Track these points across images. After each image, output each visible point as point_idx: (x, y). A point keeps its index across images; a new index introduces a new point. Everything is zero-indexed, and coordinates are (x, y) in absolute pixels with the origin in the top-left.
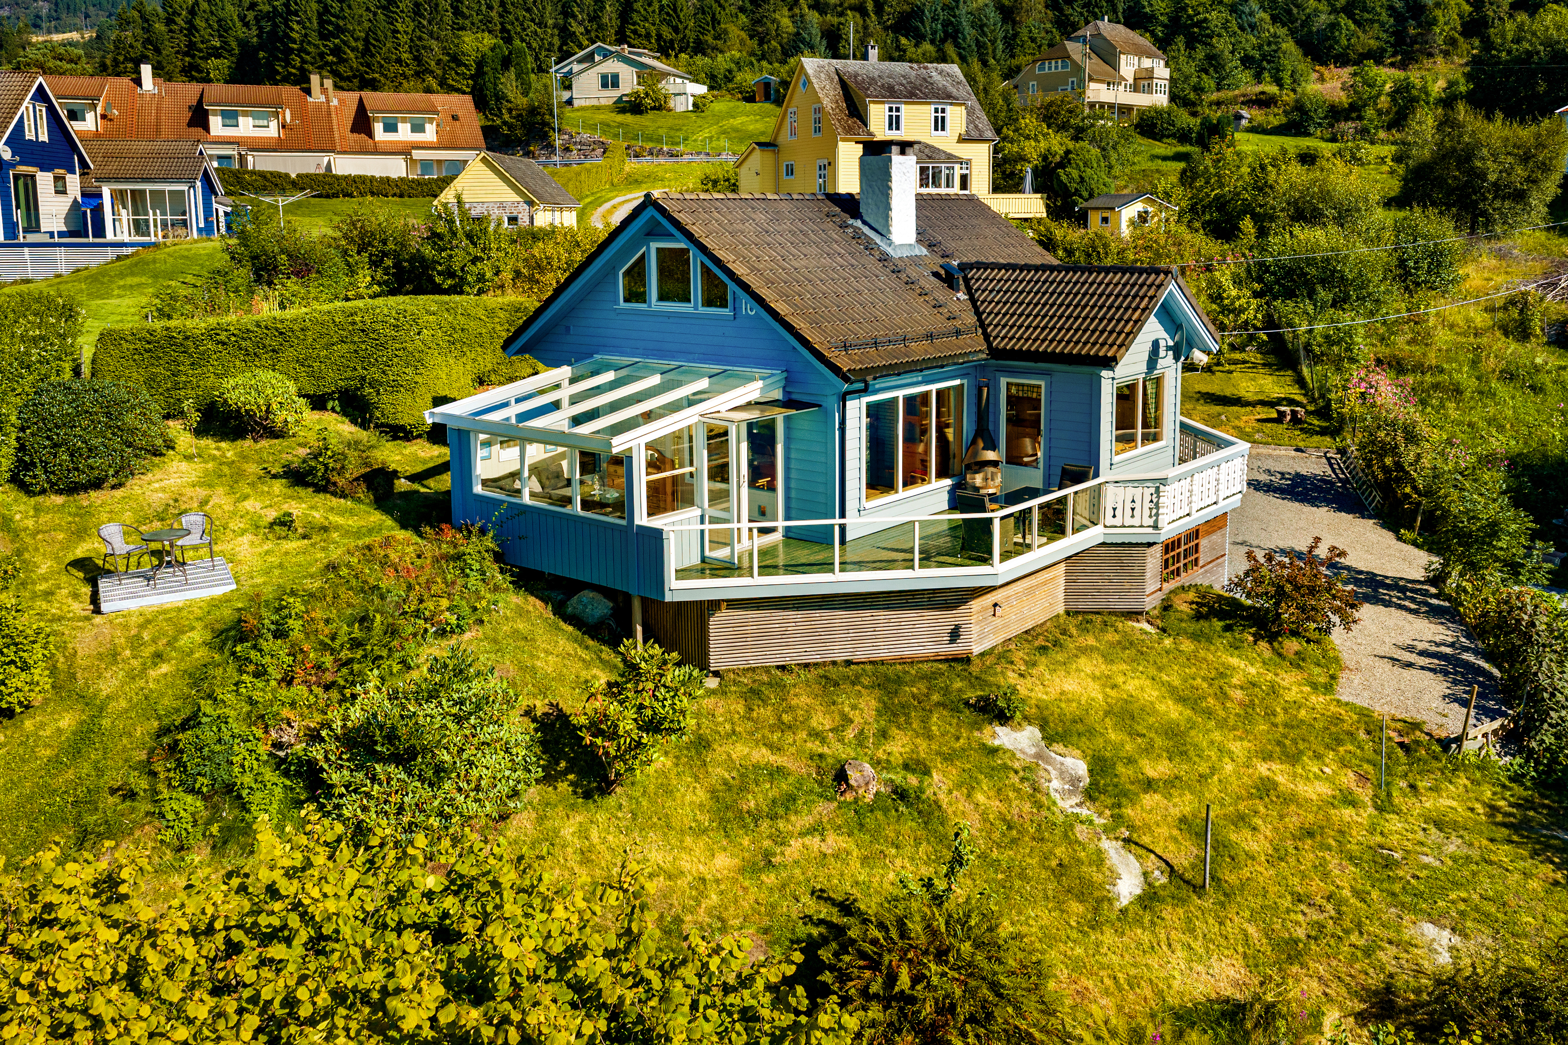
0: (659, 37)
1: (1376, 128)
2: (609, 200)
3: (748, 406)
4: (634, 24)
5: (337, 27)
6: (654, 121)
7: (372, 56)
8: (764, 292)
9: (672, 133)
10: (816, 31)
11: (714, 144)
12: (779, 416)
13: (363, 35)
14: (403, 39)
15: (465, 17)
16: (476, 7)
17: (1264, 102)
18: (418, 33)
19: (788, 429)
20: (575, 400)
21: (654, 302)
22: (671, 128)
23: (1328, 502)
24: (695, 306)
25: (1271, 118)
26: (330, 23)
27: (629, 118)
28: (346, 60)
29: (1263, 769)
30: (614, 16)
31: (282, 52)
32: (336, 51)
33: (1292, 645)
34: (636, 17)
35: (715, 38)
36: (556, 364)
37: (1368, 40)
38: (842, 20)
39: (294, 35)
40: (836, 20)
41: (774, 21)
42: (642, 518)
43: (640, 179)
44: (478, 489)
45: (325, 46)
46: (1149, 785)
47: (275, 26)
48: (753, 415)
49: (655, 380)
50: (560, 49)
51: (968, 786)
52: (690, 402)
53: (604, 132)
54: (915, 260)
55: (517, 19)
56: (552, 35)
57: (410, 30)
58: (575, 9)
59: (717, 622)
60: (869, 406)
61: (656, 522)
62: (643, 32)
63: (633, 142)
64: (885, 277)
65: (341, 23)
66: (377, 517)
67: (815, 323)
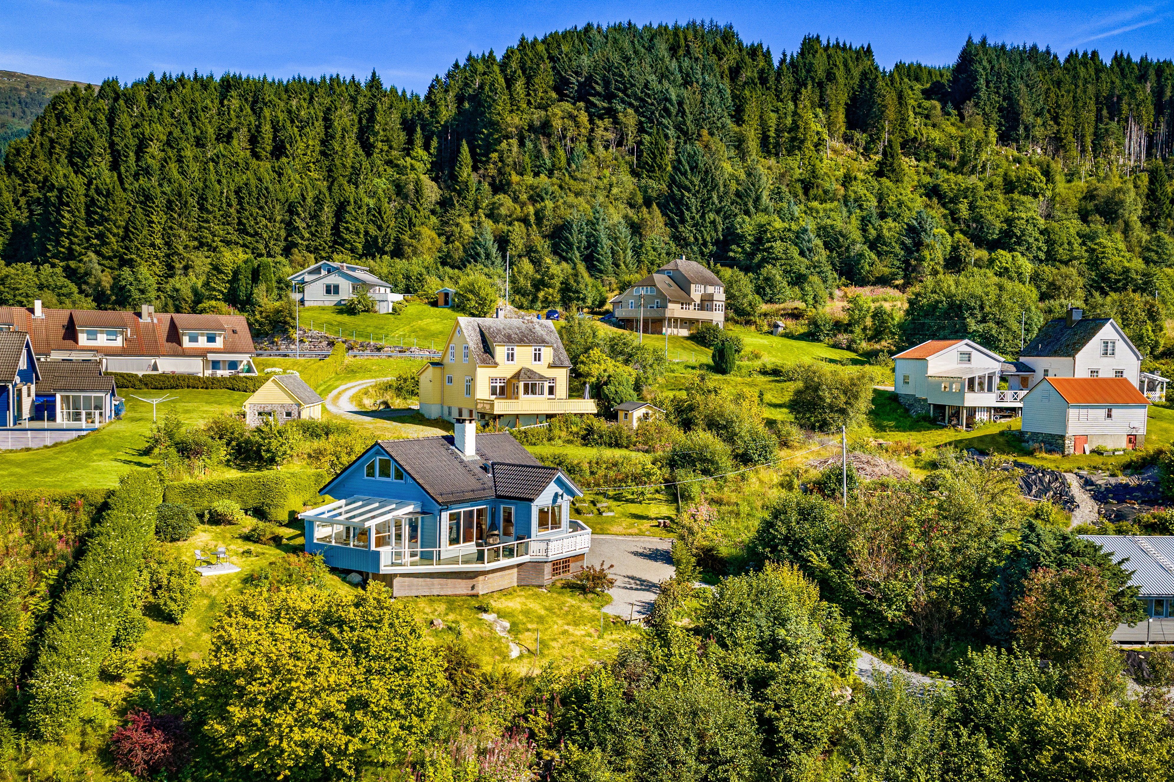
0: (367, 233)
1: (861, 340)
2: (336, 387)
3: (410, 513)
4: (346, 222)
5: (102, 216)
6: (364, 321)
7: (131, 241)
8: (415, 476)
9: (377, 331)
10: (490, 237)
11: (406, 340)
12: (420, 517)
13: (123, 224)
14: (157, 228)
15: (209, 212)
16: (218, 204)
17: (796, 315)
18: (170, 224)
19: (422, 521)
20: (347, 512)
21: (377, 477)
22: (376, 327)
23: (662, 560)
24: (392, 479)
25: (799, 328)
26: (96, 213)
27: (345, 318)
28: (109, 244)
29: (566, 627)
30: (331, 215)
31: (53, 234)
32: (100, 236)
33: (590, 596)
34: (348, 217)
35: (411, 238)
36: (340, 499)
37: (882, 268)
38: (510, 228)
39: (65, 222)
40: (505, 228)
41: (457, 225)
42: (373, 548)
43: (355, 369)
44: (315, 541)
45: (91, 231)
46: (528, 630)
47: (46, 212)
48: (410, 516)
49: (377, 505)
50: (286, 239)
51: (470, 627)
52: (389, 512)
53: (328, 330)
54: (474, 462)
55: (251, 215)
56: (280, 228)
57: (163, 221)
58: (299, 209)
59: (396, 581)
60: (451, 515)
61: (378, 549)
62: (354, 229)
63: (349, 338)
64: (460, 468)
65: (106, 214)
66: (278, 551)
67: (432, 486)
